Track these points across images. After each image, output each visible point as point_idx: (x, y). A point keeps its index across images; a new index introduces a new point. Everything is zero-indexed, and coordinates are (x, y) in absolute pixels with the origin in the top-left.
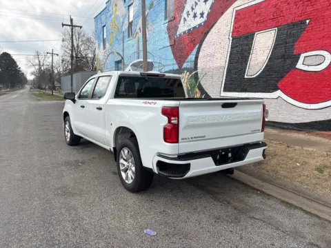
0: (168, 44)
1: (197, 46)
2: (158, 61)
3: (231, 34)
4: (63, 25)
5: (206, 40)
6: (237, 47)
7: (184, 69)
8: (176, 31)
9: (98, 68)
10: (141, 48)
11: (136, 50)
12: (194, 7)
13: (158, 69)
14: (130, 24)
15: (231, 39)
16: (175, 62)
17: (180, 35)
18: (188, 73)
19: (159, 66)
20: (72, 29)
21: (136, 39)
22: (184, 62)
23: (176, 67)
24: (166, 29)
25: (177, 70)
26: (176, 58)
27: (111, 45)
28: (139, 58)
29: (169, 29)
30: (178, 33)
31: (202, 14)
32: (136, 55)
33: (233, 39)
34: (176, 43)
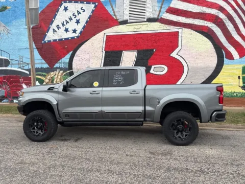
1: (71, 53)
3: (104, 49)
5: (80, 49)
6: (109, 57)
7: (57, 68)
12: (65, 23)
15: (104, 52)
16: (44, 62)
18: (61, 72)
22: (56, 63)
31: (75, 31)
33: (105, 53)
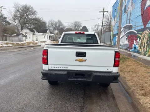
0: (140, 14)
2: (135, 25)
4: (100, 12)
7: (147, 28)
8: (145, 6)
9: (112, 30)
10: (128, 18)
11: (126, 20)
13: (134, 29)
14: (126, 6)
16: (143, 24)
17: (147, 8)
18: (148, 30)
19: (135, 27)
20: (104, 13)
21: (127, 14)
22: (147, 24)
23: (143, 27)
24: (140, 6)
25: (143, 28)
26: (143, 22)
27: (117, 18)
28: (127, 24)
29: (141, 5)
30: (146, 7)
32: (126, 22)
34: (144, 13)
